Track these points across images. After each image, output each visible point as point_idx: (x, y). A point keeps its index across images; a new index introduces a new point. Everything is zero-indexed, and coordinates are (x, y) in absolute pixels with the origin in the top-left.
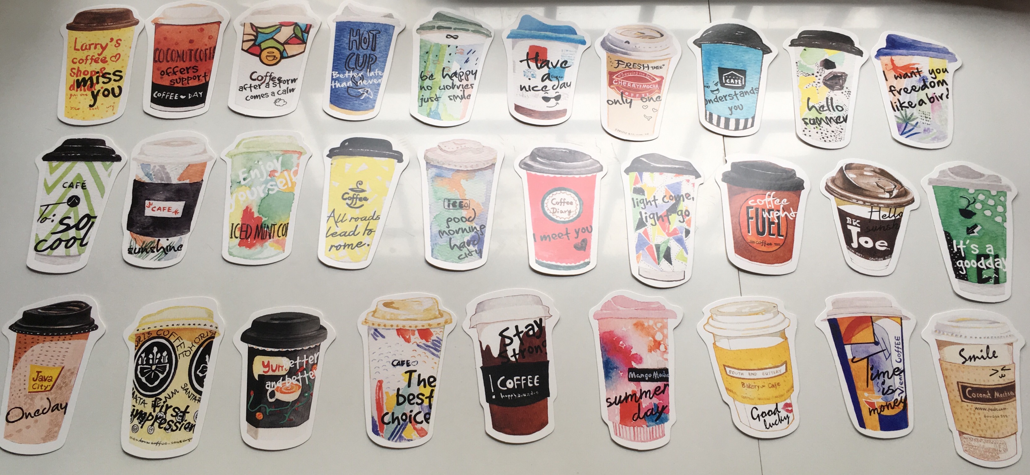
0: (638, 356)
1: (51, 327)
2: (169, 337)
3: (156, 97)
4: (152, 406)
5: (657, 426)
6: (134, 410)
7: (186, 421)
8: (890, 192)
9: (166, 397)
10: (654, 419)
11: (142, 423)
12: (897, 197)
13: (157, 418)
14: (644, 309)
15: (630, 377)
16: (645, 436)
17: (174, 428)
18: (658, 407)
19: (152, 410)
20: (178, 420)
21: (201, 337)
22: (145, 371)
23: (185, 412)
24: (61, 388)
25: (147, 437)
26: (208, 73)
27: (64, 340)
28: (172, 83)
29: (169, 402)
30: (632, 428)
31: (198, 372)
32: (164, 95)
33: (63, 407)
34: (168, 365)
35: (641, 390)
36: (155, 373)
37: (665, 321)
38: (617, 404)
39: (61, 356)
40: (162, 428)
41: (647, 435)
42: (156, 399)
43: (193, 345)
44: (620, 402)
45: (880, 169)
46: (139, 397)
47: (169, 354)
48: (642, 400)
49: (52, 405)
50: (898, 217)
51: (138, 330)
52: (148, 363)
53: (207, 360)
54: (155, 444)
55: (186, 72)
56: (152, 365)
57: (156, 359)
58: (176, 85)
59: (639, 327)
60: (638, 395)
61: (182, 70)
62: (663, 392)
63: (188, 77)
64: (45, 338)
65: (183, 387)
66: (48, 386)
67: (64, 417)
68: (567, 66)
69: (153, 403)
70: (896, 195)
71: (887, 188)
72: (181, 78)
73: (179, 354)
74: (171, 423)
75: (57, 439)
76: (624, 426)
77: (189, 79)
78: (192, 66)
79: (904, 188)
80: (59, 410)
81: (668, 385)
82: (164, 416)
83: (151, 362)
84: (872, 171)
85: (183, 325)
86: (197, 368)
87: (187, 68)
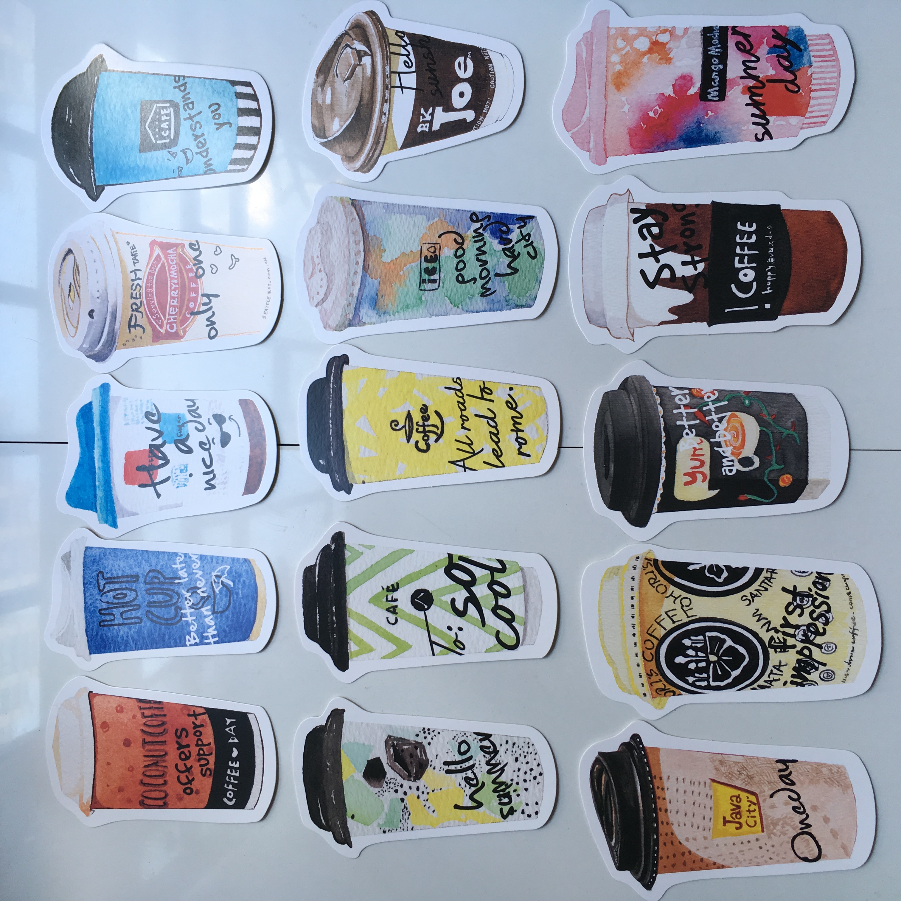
0: (678, 82)
1: (642, 815)
2: (657, 639)
3: (234, 800)
4: (785, 651)
5: (811, 48)
6: (792, 683)
7: (810, 589)
8: (360, 55)
9: (768, 630)
10: (797, 53)
11: (816, 665)
12: (367, 42)
13: (806, 640)
14: (590, 71)
15: (717, 98)
16: (828, 70)
17: (824, 607)
18: (775, 46)
19: (792, 651)
20: (810, 602)
21: (655, 583)
22: (720, 673)
23: (794, 593)
24: (750, 777)
25: (843, 653)
26: (189, 710)
27: (663, 789)
28: (208, 772)
29: (777, 622)
30: (813, 94)
31: (721, 580)
32: (230, 787)
33: (785, 767)
34: (708, 634)
35: (742, 78)
36: (724, 654)
37: (613, 32)
38: (768, 122)
39: (692, 788)
40: (824, 629)
41: (827, 67)
42: (771, 646)
43: (671, 595)
44: (763, 116)
45: (317, 76)
46: (769, 677)
47: (687, 634)
48: (761, 76)
49: (783, 786)
50: (406, 38)
51: (645, 695)
52: (705, 670)
53: (697, 567)
54: (854, 638)
55: (186, 750)
56: (708, 662)
57: (697, 656)
58: (212, 766)
59: (624, 80)
60: (751, 83)
61: (183, 756)
62: (746, 37)
63: (197, 745)
64: (662, 823)
65: (748, 602)
66: (748, 801)
67: (802, 762)
68: (155, 412)
69: (778, 650)
70: (364, 44)
71: (353, 62)
72: (197, 757)
73: (688, 617)
74: (815, 616)
75: (843, 766)
76: (809, 109)
77: (200, 743)
78: (175, 739)
79: (349, 30)
80: (790, 773)
81: (734, 28)
82: (802, 628)
83: (703, 664)
84: (322, 89)
85: (633, 617)
86: (712, 583)
87: (178, 749)
